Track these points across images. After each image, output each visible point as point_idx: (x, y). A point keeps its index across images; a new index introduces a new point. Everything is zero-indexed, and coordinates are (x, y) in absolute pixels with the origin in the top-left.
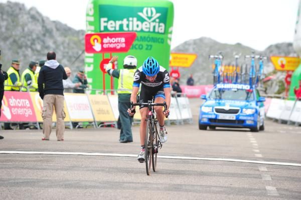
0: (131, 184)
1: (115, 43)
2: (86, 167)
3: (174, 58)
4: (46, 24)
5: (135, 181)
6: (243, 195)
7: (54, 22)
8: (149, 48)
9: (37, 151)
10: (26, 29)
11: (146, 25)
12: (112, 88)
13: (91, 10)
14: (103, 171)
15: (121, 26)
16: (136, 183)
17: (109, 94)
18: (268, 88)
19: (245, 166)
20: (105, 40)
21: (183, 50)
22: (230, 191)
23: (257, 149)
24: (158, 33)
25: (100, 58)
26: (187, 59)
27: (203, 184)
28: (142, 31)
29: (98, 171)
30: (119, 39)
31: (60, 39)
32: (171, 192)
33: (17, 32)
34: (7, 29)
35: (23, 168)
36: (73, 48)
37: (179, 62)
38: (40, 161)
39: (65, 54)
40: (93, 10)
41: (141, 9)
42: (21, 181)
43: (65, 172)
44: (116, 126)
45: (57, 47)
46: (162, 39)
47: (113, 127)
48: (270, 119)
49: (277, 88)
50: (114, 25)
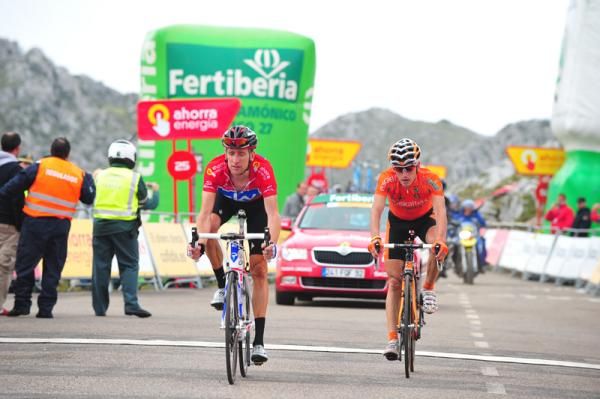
1: (199, 119)
2: (136, 369)
3: (317, 150)
4: (60, 83)
7: (77, 78)
8: (266, 129)
9: (38, 337)
10: (21, 92)
11: (260, 84)
12: (191, 210)
13: (150, 53)
14: (169, 376)
15: (211, 86)
17: (186, 222)
18: (503, 210)
19: (455, 366)
20: (178, 115)
21: (334, 132)
23: (479, 332)
24: (284, 99)
25: (168, 149)
26: (341, 152)
28: (252, 95)
29: (162, 376)
30: (206, 112)
31: (88, 112)
33: (4, 97)
35: (8, 372)
36: (116, 129)
37: (326, 158)
38: (44, 356)
39: (100, 142)
40: (154, 54)
41: (250, 54)
43: (94, 380)
44: (200, 285)
45: (84, 127)
46: (292, 112)
47: (194, 287)
48: (507, 271)
49: (521, 209)
50: (196, 84)
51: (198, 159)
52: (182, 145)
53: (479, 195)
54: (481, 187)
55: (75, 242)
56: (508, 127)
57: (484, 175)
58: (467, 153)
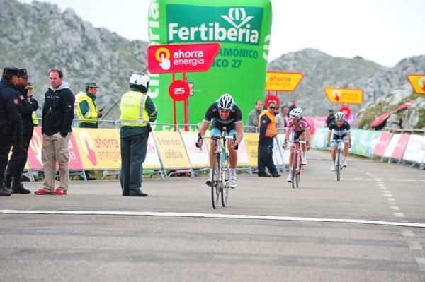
0: (225, 256)
1: (191, 58)
2: (159, 232)
3: (272, 79)
4: (86, 34)
5: (229, 252)
6: (385, 270)
7: (99, 29)
8: (237, 64)
9: (87, 210)
10: (59, 41)
11: (233, 32)
12: (186, 123)
13: (155, 12)
14: (182, 237)
15: (197, 34)
16: (231, 254)
17: (182, 130)
19: (383, 230)
20: (176, 55)
21: (281, 66)
22: (366, 265)
23: (395, 206)
24: (250, 43)
25: (168, 79)
26: (289, 80)
29: (177, 237)
30: (196, 52)
31: (106, 54)
33: (48, 44)
34: (33, 40)
35: (71, 234)
36: (126, 66)
37: (278, 84)
38: (94, 224)
39: (115, 75)
40: (157, 12)
41: (225, 11)
42: (72, 252)
43: (131, 240)
44: (193, 174)
45: (103, 65)
46: (255, 52)
47: (189, 176)
48: (409, 163)
49: (417, 120)
50: (187, 33)
51: (190, 86)
52: (179, 76)
53: (387, 109)
54: (388, 104)
55: (106, 144)
56: (405, 60)
57: (390, 95)
58: (374, 81)
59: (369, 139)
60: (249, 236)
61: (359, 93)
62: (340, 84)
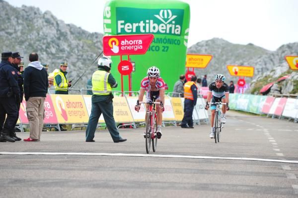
0: (158, 184)
1: (133, 45)
2: (111, 167)
3: (190, 59)
4: (60, 28)
5: (161, 181)
6: (270, 193)
7: (69, 25)
8: (166, 49)
9: (61, 152)
10: (41, 33)
11: (163, 27)
12: (130, 90)
13: (108, 12)
14: (128, 170)
15: (138, 28)
16: (162, 183)
17: (127, 95)
18: (283, 88)
19: (269, 165)
20: (123, 43)
21: (197, 50)
22: (257, 190)
23: (277, 148)
24: (175, 34)
25: (117, 60)
26: (202, 60)
27: (230, 183)
28: (158, 32)
29: (124, 171)
30: (137, 41)
31: (74, 42)
32: (198, 191)
33: (33, 36)
34: (23, 33)
35: (50, 169)
36: (88, 51)
37: (194, 63)
38: (66, 161)
39: (80, 57)
40: (110, 13)
43: (92, 173)
44: (135, 127)
45: (72, 50)
46: (179, 40)
47: (132, 128)
48: (286, 118)
49: (292, 88)
50: (131, 27)
51: (133, 64)
52: (125, 58)
53: (271, 80)
54: (272, 77)
55: (74, 106)
56: (283, 46)
57: (273, 71)
58: (262, 61)
59: (258, 101)
60: (174, 170)
61: (252, 69)
62: (238, 62)
